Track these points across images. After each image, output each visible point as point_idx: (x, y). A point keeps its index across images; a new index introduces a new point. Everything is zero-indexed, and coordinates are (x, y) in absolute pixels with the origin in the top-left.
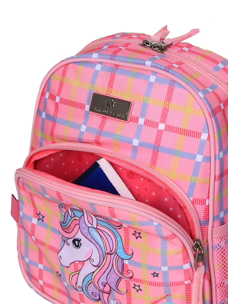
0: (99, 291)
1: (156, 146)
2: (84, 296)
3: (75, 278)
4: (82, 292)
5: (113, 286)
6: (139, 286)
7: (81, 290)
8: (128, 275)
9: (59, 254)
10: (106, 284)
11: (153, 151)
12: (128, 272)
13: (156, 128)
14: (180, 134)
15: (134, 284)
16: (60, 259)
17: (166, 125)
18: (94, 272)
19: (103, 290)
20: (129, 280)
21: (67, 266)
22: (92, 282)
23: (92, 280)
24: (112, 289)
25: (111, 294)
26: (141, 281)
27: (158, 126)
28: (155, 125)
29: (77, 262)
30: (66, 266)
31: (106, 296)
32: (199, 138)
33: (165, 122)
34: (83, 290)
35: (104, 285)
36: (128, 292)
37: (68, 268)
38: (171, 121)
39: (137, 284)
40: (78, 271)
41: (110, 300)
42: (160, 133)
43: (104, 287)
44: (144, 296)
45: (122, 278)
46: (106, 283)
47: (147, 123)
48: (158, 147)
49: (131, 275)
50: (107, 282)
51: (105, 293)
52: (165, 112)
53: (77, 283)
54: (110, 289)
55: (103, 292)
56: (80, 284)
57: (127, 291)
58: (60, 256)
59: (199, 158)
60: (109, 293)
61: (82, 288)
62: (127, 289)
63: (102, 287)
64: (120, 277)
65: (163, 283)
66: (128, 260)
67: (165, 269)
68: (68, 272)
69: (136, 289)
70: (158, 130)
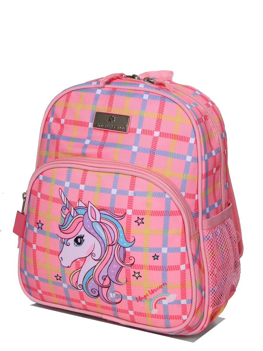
0: (99, 286)
1: (152, 150)
2: (84, 293)
3: (75, 277)
4: (82, 291)
5: (113, 278)
6: (139, 272)
7: (82, 288)
8: (130, 262)
9: (60, 256)
10: (106, 277)
11: (150, 155)
12: (129, 259)
13: (152, 135)
14: (173, 139)
15: (134, 272)
16: (61, 260)
17: (160, 132)
18: (96, 266)
19: (103, 285)
20: (129, 268)
21: (69, 266)
22: (93, 277)
23: (93, 275)
24: (111, 281)
25: (110, 287)
26: (141, 267)
27: (154, 134)
28: (151, 133)
29: (79, 260)
30: (67, 266)
31: (105, 290)
32: (188, 142)
33: (159, 130)
34: (83, 288)
35: (104, 279)
36: (128, 282)
37: (69, 268)
38: (164, 129)
39: (137, 271)
40: (79, 268)
41: (109, 294)
42: (155, 139)
43: (104, 280)
44: (143, 282)
45: (123, 267)
46: (106, 275)
47: (144, 132)
48: (154, 151)
49: (132, 262)
50: (108, 275)
51: (104, 287)
52: (159, 122)
53: (77, 281)
54: (110, 281)
55: (102, 287)
56: (80, 282)
57: (127, 280)
58: (61, 257)
59: (189, 158)
60: (109, 287)
61: (82, 286)
62: (126, 279)
63: (101, 281)
64: (122, 266)
65: (162, 266)
66: (130, 248)
67: (165, 250)
68: (68, 272)
69: (136, 276)
70: (154, 137)
